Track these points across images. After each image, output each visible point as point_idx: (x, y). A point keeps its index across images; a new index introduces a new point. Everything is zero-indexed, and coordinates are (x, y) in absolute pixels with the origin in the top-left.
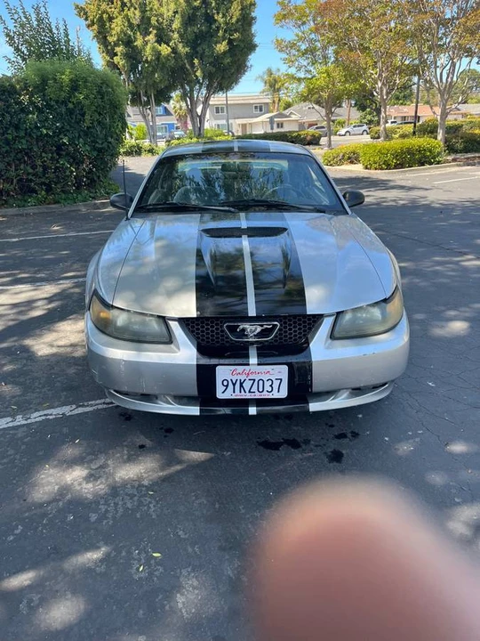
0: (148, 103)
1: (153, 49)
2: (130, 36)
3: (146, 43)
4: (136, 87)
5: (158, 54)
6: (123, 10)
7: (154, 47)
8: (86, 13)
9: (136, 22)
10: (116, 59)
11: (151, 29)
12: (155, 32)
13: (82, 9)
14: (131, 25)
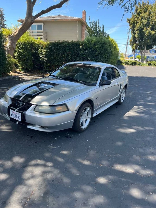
0: (143, 49)
1: (149, 32)
2: (142, 28)
3: (147, 30)
4: (140, 44)
5: (150, 34)
6: (142, 20)
7: (149, 31)
8: (130, 21)
9: (145, 24)
10: (136, 35)
11: (149, 26)
12: (151, 27)
13: (129, 20)
14: (143, 25)
